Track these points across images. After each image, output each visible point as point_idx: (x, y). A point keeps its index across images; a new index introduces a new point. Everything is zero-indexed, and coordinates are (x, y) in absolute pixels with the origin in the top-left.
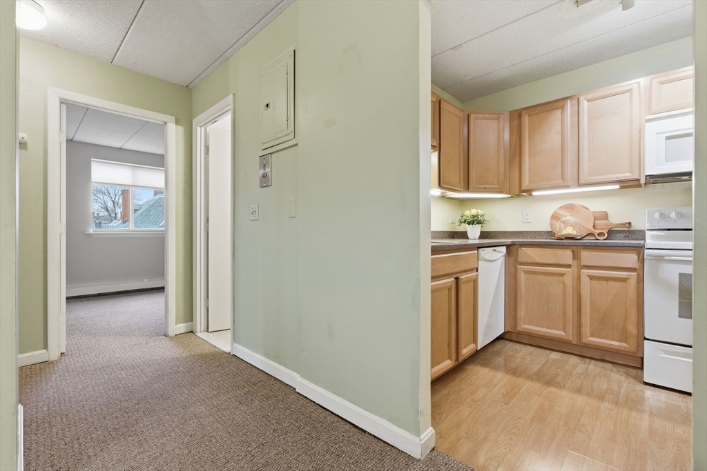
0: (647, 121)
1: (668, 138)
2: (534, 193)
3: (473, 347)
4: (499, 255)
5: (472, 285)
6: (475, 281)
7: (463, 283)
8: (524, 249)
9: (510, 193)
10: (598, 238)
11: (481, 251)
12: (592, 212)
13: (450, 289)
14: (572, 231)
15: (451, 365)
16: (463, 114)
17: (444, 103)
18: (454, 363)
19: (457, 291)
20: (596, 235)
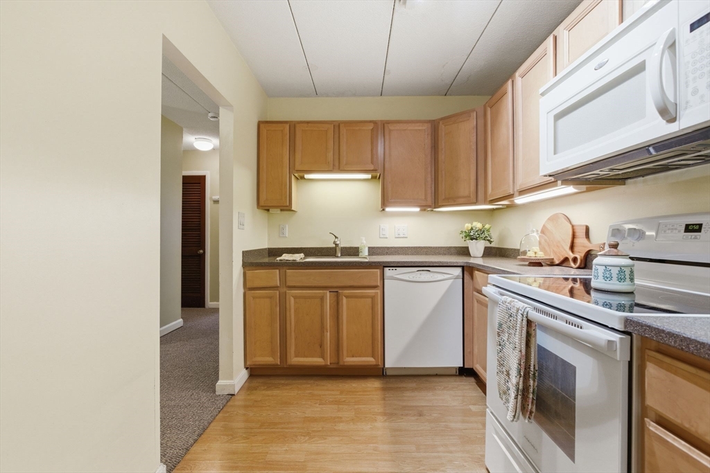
0: (543, 95)
1: (558, 117)
2: (517, 201)
3: (370, 360)
4: (440, 277)
5: (369, 300)
6: (373, 298)
7: (347, 297)
8: (476, 272)
9: (485, 202)
10: (572, 264)
11: (386, 269)
12: (573, 226)
13: (322, 299)
14: (536, 253)
15: (323, 364)
16: (429, 125)
17: (389, 125)
18: (329, 364)
19: (338, 303)
20: (570, 260)
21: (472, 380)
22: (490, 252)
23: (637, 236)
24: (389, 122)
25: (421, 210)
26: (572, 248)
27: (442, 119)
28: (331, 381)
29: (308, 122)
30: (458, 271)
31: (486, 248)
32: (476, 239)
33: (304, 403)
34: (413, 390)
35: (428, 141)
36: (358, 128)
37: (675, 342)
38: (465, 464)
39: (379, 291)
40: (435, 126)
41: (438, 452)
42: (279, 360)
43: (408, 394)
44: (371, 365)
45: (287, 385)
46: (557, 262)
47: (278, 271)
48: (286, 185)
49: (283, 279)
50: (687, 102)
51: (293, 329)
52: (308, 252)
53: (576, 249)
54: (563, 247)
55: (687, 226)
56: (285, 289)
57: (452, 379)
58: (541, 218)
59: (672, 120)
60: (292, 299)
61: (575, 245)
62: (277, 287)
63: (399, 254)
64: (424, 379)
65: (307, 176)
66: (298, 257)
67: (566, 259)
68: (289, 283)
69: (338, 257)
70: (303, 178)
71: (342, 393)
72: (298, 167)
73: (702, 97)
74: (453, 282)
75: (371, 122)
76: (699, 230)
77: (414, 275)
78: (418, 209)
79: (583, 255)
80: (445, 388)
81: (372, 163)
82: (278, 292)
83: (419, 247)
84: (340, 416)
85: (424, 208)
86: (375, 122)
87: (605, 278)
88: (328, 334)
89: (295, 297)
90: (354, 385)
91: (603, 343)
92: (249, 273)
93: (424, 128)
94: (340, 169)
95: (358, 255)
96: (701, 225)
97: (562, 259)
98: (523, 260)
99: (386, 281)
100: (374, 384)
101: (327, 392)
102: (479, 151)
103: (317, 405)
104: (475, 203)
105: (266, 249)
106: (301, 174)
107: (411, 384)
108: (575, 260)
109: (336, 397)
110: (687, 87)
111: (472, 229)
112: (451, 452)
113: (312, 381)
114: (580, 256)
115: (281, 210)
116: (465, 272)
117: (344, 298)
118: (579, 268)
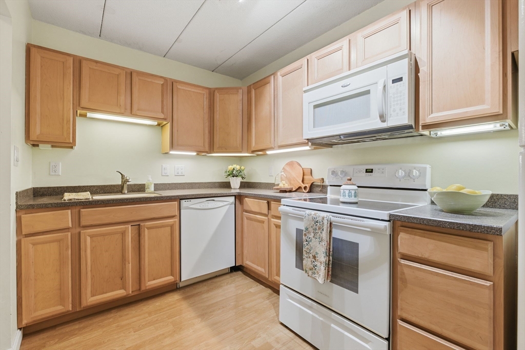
0: (305, 92)
1: (316, 107)
2: (268, 152)
3: (169, 279)
4: (221, 204)
5: (168, 229)
6: (172, 226)
7: (148, 228)
8: (246, 199)
9: (248, 152)
10: (304, 191)
11: (183, 202)
12: (303, 169)
13: (123, 234)
14: (284, 185)
15: (125, 294)
16: (208, 91)
17: (177, 84)
18: (131, 292)
19: (139, 235)
20: (303, 188)
21: (240, 272)
22: (244, 185)
23: (344, 174)
24: (177, 82)
25: (198, 154)
26: (303, 181)
27: (217, 89)
28: (133, 308)
29: (97, 62)
30: (232, 199)
31: (241, 183)
32: (236, 177)
33: (116, 337)
34: (208, 291)
35: (206, 103)
36: (149, 80)
37: (417, 221)
38: (268, 326)
39: (177, 220)
40: (212, 93)
41: (249, 327)
42: (71, 305)
43: (205, 296)
44: (172, 282)
45: (84, 328)
46: (294, 190)
47: (69, 211)
48: (68, 121)
49: (78, 219)
50: (391, 115)
51: (89, 269)
52: (94, 190)
53: (305, 182)
54: (297, 181)
55: (366, 170)
56: (78, 230)
57: (228, 276)
58: (281, 164)
59: (384, 121)
60: (88, 239)
61: (304, 179)
62: (68, 228)
63: (178, 189)
64: (210, 282)
65: (89, 115)
66: (85, 196)
67: (300, 188)
68: (83, 223)
69: (124, 194)
70: (85, 116)
71: (150, 314)
72: (83, 104)
73: (397, 113)
74: (229, 207)
75: (161, 77)
76: (372, 172)
77: (203, 204)
78: (195, 154)
79: (310, 185)
80: (227, 284)
81: (163, 112)
82: (69, 234)
83: (194, 183)
84: (161, 333)
85: (199, 152)
86: (165, 79)
87: (349, 196)
88: (130, 264)
89: (92, 236)
90: (157, 304)
91: (383, 227)
92: (26, 218)
93: (203, 92)
94: (132, 114)
95: (145, 191)
96: (372, 170)
97: (297, 188)
98: (277, 189)
99: (182, 211)
100: (174, 298)
101: (134, 319)
102: (244, 116)
103: (133, 333)
104: (240, 152)
105: (31, 189)
106: (83, 112)
107: (202, 288)
108: (305, 188)
109: (147, 319)
110: (391, 107)
111: (234, 169)
112: (256, 323)
113: (112, 315)
114: (308, 186)
115: (53, 146)
116: (237, 199)
117: (146, 230)
118: (308, 192)
